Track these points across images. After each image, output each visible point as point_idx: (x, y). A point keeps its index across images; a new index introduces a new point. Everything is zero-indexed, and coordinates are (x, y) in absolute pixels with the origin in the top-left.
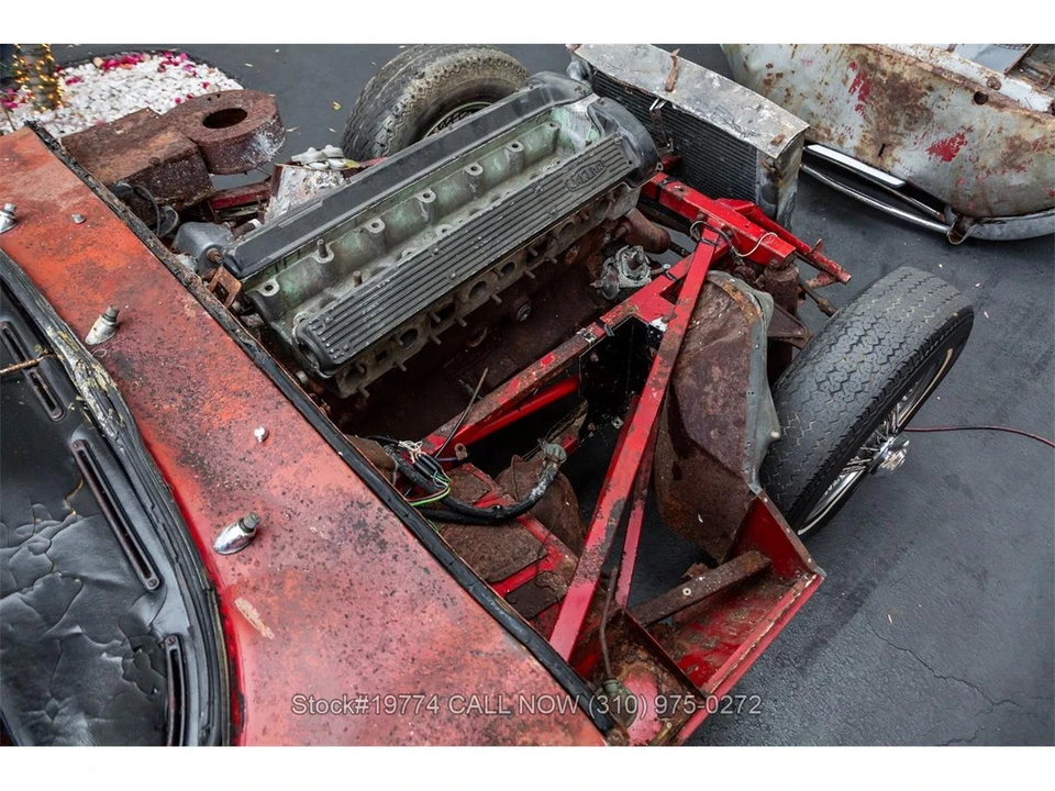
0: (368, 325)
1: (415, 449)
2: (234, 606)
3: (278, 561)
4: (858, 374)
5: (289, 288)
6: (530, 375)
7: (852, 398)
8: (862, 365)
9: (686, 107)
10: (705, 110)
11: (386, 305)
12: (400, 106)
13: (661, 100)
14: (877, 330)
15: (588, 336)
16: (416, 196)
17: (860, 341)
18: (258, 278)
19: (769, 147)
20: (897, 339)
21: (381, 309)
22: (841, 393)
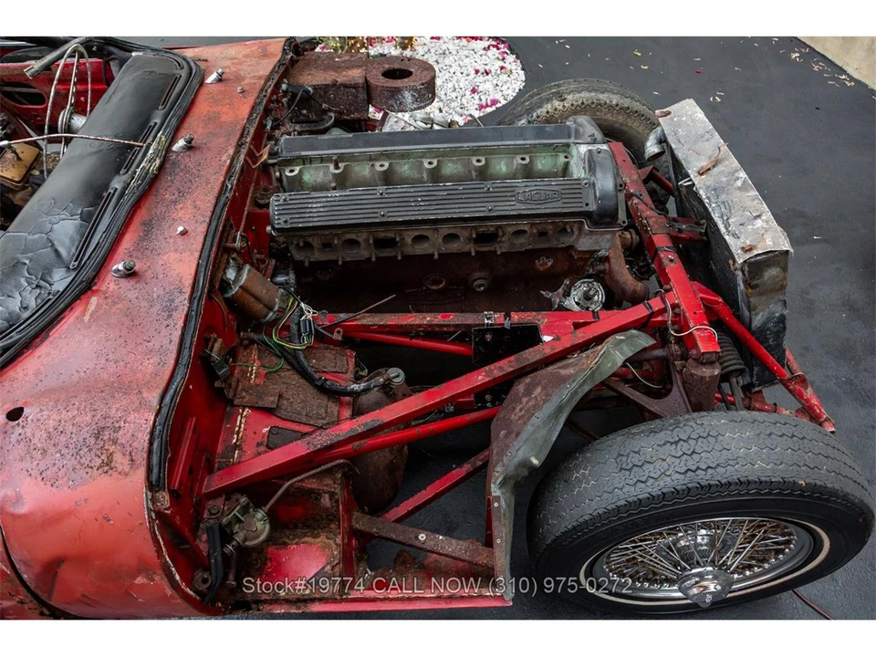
0: (308, 215)
1: (309, 313)
2: (90, 298)
3: (127, 293)
4: (651, 467)
5: (307, 177)
6: (425, 318)
7: (631, 482)
8: (660, 462)
9: (701, 192)
10: (713, 200)
11: (326, 209)
12: (535, 115)
13: (691, 180)
14: (699, 443)
15: (488, 319)
16: (424, 160)
17: (676, 443)
18: (289, 162)
19: (739, 251)
20: (709, 462)
21: (322, 210)
22: (627, 473)
